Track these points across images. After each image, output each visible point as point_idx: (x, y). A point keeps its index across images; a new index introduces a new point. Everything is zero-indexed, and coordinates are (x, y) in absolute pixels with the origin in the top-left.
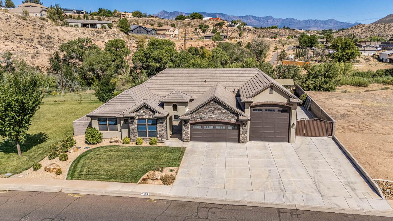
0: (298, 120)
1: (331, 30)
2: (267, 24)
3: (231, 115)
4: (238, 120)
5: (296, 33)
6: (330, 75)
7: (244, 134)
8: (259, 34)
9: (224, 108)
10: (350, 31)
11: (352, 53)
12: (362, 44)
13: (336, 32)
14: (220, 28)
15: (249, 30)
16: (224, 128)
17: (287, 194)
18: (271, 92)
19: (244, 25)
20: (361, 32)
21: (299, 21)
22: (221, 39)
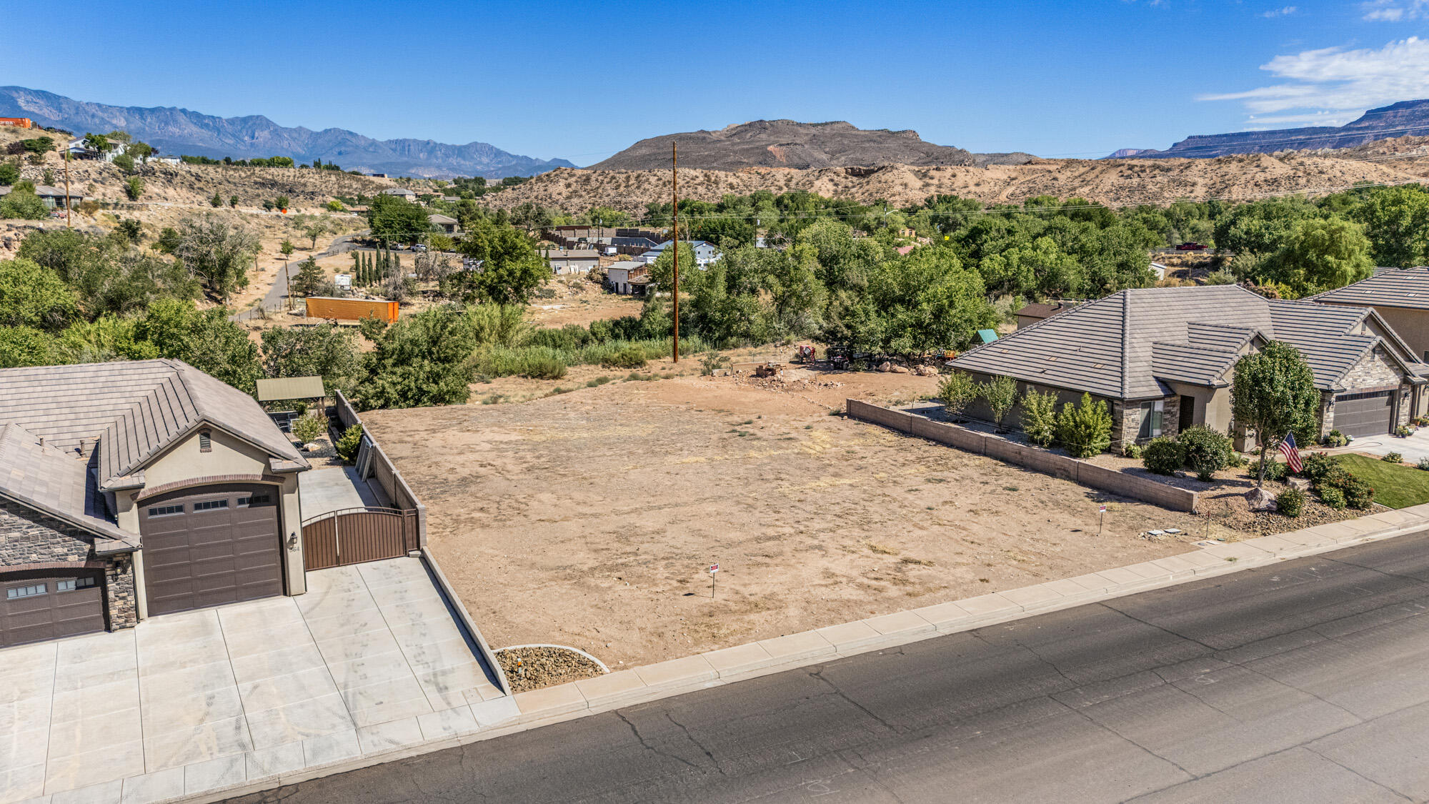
0: (308, 523)
1: (480, 181)
2: (252, 145)
3: (65, 541)
4: (92, 555)
5: (364, 186)
6: (444, 353)
7: (124, 598)
8: (213, 192)
9: (34, 522)
10: (535, 188)
11: (525, 272)
12: (564, 234)
13: (497, 189)
14: (33, 163)
15: (170, 176)
16: (41, 589)
17: (255, 754)
18: (205, 447)
19: (146, 154)
20: (565, 192)
21: (374, 143)
22: (38, 212)
